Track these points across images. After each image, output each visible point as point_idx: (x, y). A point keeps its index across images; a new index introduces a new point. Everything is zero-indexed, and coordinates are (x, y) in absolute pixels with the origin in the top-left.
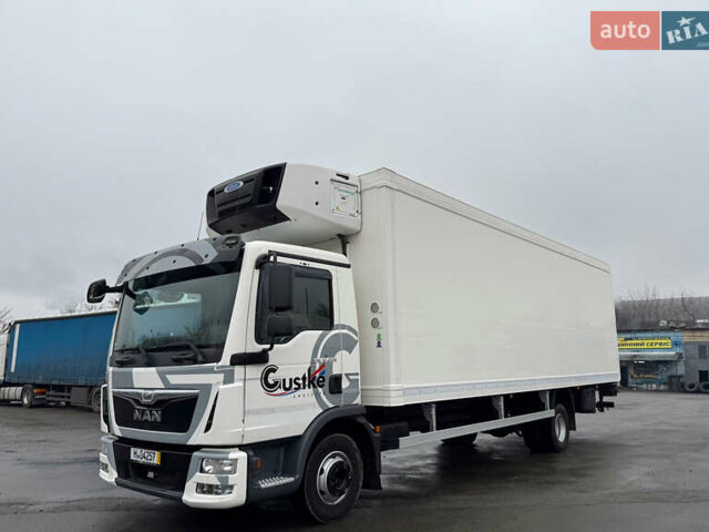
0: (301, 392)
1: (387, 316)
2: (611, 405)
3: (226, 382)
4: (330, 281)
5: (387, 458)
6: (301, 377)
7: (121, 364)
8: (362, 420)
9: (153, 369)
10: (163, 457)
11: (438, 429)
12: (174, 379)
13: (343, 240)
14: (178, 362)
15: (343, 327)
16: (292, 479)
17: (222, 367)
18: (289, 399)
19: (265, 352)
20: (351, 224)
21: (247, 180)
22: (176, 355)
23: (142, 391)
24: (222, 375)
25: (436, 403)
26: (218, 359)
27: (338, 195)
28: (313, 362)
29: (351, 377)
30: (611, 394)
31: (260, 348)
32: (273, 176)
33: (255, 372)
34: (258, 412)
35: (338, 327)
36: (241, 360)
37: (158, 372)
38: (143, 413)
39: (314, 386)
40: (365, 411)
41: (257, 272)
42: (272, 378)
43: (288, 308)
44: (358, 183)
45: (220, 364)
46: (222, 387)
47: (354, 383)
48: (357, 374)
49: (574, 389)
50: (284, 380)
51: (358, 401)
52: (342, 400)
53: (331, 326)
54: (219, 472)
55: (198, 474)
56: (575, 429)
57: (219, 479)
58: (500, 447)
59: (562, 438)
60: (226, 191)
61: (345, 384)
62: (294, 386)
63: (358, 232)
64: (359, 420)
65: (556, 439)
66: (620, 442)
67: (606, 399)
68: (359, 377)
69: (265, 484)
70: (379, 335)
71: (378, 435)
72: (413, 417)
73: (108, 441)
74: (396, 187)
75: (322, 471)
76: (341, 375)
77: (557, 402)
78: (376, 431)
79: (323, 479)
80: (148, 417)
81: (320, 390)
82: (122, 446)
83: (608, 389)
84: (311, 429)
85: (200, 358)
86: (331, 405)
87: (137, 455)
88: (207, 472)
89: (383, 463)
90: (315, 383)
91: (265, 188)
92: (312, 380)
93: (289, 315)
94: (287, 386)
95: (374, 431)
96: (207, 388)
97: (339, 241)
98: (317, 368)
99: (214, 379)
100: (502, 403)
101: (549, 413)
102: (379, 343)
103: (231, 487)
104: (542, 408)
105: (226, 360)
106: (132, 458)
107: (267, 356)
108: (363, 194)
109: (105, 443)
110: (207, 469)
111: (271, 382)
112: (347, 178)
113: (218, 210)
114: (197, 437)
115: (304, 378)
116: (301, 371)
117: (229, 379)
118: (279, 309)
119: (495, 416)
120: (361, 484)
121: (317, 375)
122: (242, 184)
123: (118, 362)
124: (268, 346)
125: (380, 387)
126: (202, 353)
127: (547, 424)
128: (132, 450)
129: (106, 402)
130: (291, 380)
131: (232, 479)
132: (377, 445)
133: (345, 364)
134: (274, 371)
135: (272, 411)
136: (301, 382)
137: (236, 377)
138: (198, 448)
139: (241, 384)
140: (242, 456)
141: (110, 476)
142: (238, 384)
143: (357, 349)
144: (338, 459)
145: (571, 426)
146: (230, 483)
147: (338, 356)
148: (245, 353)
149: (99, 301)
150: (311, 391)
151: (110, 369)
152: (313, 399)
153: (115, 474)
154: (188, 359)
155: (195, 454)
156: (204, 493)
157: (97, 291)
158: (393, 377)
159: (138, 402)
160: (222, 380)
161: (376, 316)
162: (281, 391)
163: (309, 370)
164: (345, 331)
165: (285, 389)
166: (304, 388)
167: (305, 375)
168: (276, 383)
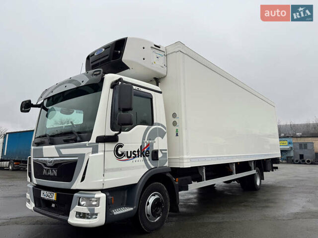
0: (137, 159)
1: (182, 120)
2: (276, 168)
3: (93, 153)
4: (151, 99)
5: (182, 195)
6: (136, 150)
7: (38, 144)
8: (169, 175)
9: (53, 146)
10: (58, 196)
11: (206, 180)
12: (65, 152)
13: (157, 81)
14: (66, 141)
15: (159, 124)
16: (132, 209)
17: (91, 143)
18: (130, 163)
19: (116, 135)
20: (162, 71)
21: (106, 48)
22: (66, 138)
23: (48, 159)
24: (91, 148)
25: (205, 166)
26: (89, 140)
27: (155, 55)
28: (143, 143)
29: (163, 152)
30: (276, 163)
31: (113, 133)
32: (120, 44)
33: (111, 146)
34: (113, 170)
35: (156, 124)
36: (102, 139)
37: (56, 148)
38: (48, 171)
39: (144, 156)
40: (170, 170)
41: (112, 90)
42: (120, 151)
43: (130, 109)
44: (165, 51)
45: (90, 142)
46: (91, 155)
47: (164, 155)
48: (166, 150)
49: (263, 160)
50: (127, 152)
51: (167, 165)
52: (158, 164)
53: (152, 124)
54: (89, 205)
55: (77, 206)
56: (264, 179)
57: (89, 210)
58: (228, 188)
59: (258, 183)
60: (95, 54)
61: (160, 155)
62: (133, 155)
63: (165, 77)
64: (167, 175)
65: (256, 184)
66: (284, 185)
67: (274, 165)
68: (167, 152)
69: (117, 212)
70: (177, 130)
71: (177, 183)
72: (193, 173)
73: (30, 186)
74: (185, 53)
75: (148, 203)
76: (158, 150)
77: (256, 167)
78: (176, 181)
79: (148, 208)
80: (50, 173)
81: (147, 158)
82: (38, 189)
83: (275, 160)
84: (143, 178)
85: (78, 139)
86: (153, 167)
87: (44, 194)
88: (82, 206)
89: (180, 198)
90: (144, 154)
91: (116, 51)
92: (143, 152)
93: (130, 112)
94: (129, 155)
95: (175, 180)
96: (82, 156)
97: (155, 82)
98: (145, 146)
99: (87, 151)
100: (234, 167)
101: (253, 172)
102: (177, 134)
103: (97, 214)
104: (250, 169)
105: (93, 140)
106: (42, 196)
107: (118, 138)
108: (168, 56)
109: (29, 188)
110: (82, 203)
111: (120, 153)
112: (159, 47)
113: (91, 65)
114: (77, 185)
115: (138, 151)
116: (136, 147)
117: (95, 151)
118: (125, 110)
119: (231, 173)
120: (169, 210)
121: (145, 150)
122: (104, 49)
123: (36, 143)
124: (117, 132)
125: (178, 157)
126: (79, 136)
127: (252, 177)
128: (42, 192)
129: (30, 165)
130: (131, 152)
131: (97, 210)
132: (176, 188)
133: (160, 144)
134: (121, 146)
135: (120, 169)
136: (136, 153)
137: (99, 150)
138: (77, 191)
139: (103, 153)
140: (103, 196)
141: (31, 206)
142: (100, 154)
143: (166, 137)
144: (157, 197)
145: (262, 178)
146: (95, 212)
147: (156, 139)
148: (105, 136)
149: (28, 111)
150: (142, 158)
151: (32, 148)
152: (143, 163)
153: (33, 205)
154: (72, 140)
155: (75, 194)
156: (81, 217)
157: (27, 106)
158: (185, 152)
159: (45, 165)
160: (91, 151)
161: (175, 119)
162: (125, 158)
163: (141, 147)
164: (160, 127)
165: (128, 157)
166: (138, 157)
167: (138, 149)
168: (123, 153)
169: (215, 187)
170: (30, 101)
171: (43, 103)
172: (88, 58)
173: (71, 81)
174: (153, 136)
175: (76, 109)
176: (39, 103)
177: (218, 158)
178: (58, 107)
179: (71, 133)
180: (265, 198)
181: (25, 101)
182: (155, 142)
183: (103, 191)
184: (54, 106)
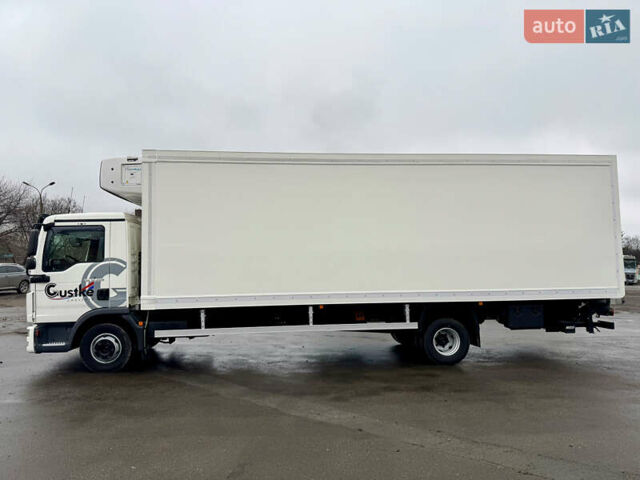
0: (74, 298)
6: (73, 289)
15: (113, 259)
16: (64, 344)
27: (128, 173)
28: (84, 282)
29: (118, 290)
35: (108, 260)
39: (84, 295)
40: (129, 311)
42: (52, 290)
47: (120, 294)
48: (125, 289)
52: (109, 304)
53: (102, 259)
61: (112, 294)
62: (68, 295)
64: (124, 317)
71: (141, 327)
78: (139, 325)
81: (89, 297)
86: (99, 307)
90: (85, 293)
92: (82, 291)
98: (87, 284)
111: (52, 292)
112: (135, 160)
115: (76, 290)
116: (73, 286)
121: (88, 289)
132: (140, 334)
134: (54, 286)
136: (73, 292)
143: (125, 273)
162: (59, 297)
163: (80, 286)
164: (114, 262)
165: (61, 296)
166: (77, 296)
167: (77, 288)
168: (55, 293)
174: (100, 274)
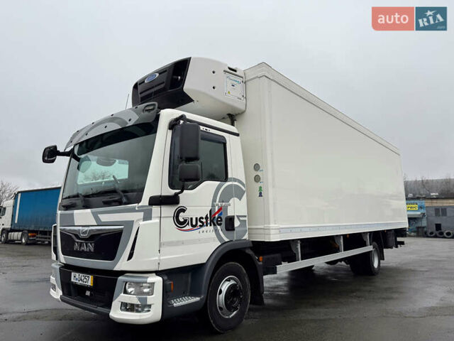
0: (204, 228)
1: (267, 174)
2: (402, 243)
3: (145, 219)
4: (225, 144)
5: (268, 281)
6: (204, 217)
7: (67, 207)
8: (250, 252)
9: (89, 210)
10: (95, 280)
11: (302, 259)
12: (104, 218)
13: (232, 118)
14: (107, 204)
15: (235, 180)
16: (198, 299)
17: (141, 206)
18: (195, 234)
19: (176, 195)
20: (240, 105)
21: (161, 72)
22: (106, 198)
23: (81, 228)
24: (142, 213)
25: (301, 240)
26: (139, 201)
27: (230, 82)
28: (213, 206)
29: (241, 219)
30: (402, 236)
31: (172, 192)
32: (181, 67)
33: (169, 211)
34: (170, 244)
35: (231, 180)
36: (157, 201)
37: (93, 213)
38: (81, 245)
39: (214, 225)
40: (251, 245)
41: (170, 132)
42: (182, 217)
43: (196, 159)
44: (243, 76)
45: (140, 204)
46: (142, 223)
47: (243, 223)
48: (245, 216)
49: (383, 231)
50: (192, 219)
51: (246, 237)
52: (235, 236)
53: (226, 179)
54: (139, 293)
55: (122, 294)
56: (383, 259)
57: (139, 299)
58: (332, 272)
59: (376, 265)
60: (146, 82)
61: (237, 223)
62: (199, 224)
63: (243, 112)
64: (247, 252)
65: (373, 266)
66: (412, 268)
67: (399, 239)
68: (246, 219)
69: (178, 303)
70: (261, 188)
71: (261, 263)
72: (284, 250)
73: (56, 266)
74: (271, 78)
75: (221, 292)
76: (234, 216)
77: (373, 241)
79: (222, 297)
80: (84, 248)
81: (219, 227)
82: (66, 270)
83: (400, 232)
84: (214, 255)
85: (124, 200)
86: (227, 240)
87: (76, 278)
88: (130, 294)
89: (265, 285)
90: (215, 222)
91: (175, 77)
92: (213, 219)
93: (197, 164)
94: (194, 223)
95: (258, 260)
96: (130, 224)
97: (229, 120)
98: (216, 210)
99: (136, 217)
100: (342, 241)
101: (369, 248)
102: (261, 193)
103: (150, 306)
104: (364, 245)
105: (145, 201)
106: (72, 280)
107: (179, 197)
108: (247, 83)
109: (55, 269)
110: (129, 290)
111: (181, 220)
113: (140, 96)
114: (122, 264)
115: (207, 218)
117: (148, 216)
118: (189, 160)
119: (337, 250)
120: (249, 301)
121: (217, 216)
122: (157, 75)
123: (64, 206)
124: (178, 191)
125: (263, 227)
126: (126, 196)
127: (367, 256)
128: (73, 274)
129: (55, 237)
130: (197, 218)
131: (150, 300)
132: (260, 271)
133: (236, 208)
134: (183, 211)
135: (182, 243)
136: (204, 220)
137: (153, 216)
138: (122, 273)
139: (158, 220)
140: (158, 280)
141: (57, 294)
142: (155, 221)
143: (245, 197)
144: (232, 282)
145: (381, 257)
146: (148, 303)
147: (231, 202)
148: (161, 196)
149: (53, 161)
150: (212, 228)
151: (59, 212)
152: (214, 234)
153: (61, 293)
154: (115, 201)
155: (120, 278)
156: (127, 310)
157: (51, 154)
158: (272, 219)
159: (77, 236)
160: (142, 217)
161: (259, 173)
162: (189, 227)
163: (210, 211)
164: (236, 183)
165: (192, 226)
166: (207, 225)
167: (207, 215)
168: (185, 221)
169: (313, 270)
170: (55, 147)
171: (73, 150)
172: (136, 87)
173: (113, 119)
175: (119, 159)
176: (68, 150)
177: (318, 228)
178: (94, 155)
179: (114, 191)
180: (386, 286)
181: (49, 148)
182: (230, 205)
183: (158, 273)
184: (89, 155)
